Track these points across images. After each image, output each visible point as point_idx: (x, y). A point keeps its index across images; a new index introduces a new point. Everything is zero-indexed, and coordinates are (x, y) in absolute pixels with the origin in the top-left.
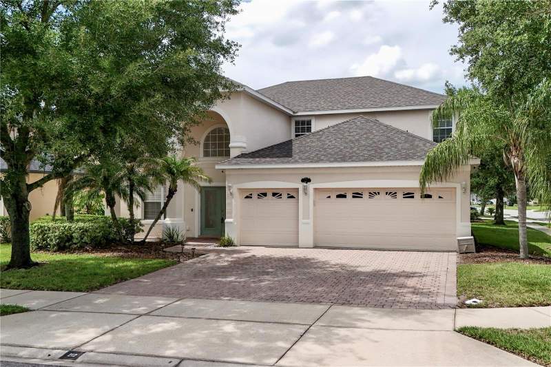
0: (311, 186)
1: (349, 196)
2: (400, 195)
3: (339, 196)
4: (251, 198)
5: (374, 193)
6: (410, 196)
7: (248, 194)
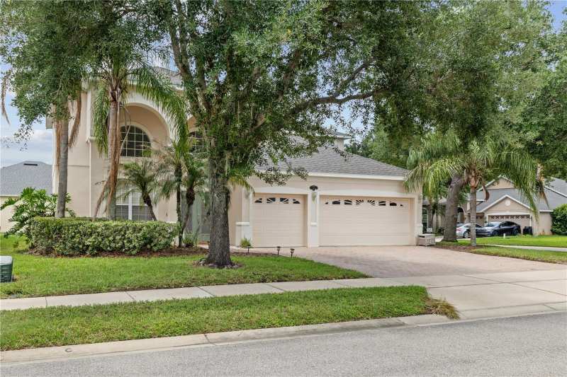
0: (318, 193)
1: (342, 202)
2: (377, 203)
3: (334, 203)
4: (261, 202)
5: (359, 201)
6: (382, 203)
7: (258, 199)
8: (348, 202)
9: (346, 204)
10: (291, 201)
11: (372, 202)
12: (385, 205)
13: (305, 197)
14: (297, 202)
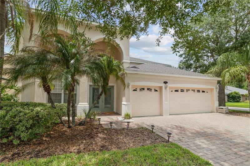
0: (168, 85)
2: (196, 91)
3: (176, 91)
4: (136, 91)
5: (188, 90)
6: (199, 91)
7: (134, 89)
8: (182, 91)
9: (181, 91)
10: (153, 90)
11: (194, 90)
12: (200, 92)
13: (161, 88)
14: (157, 91)
